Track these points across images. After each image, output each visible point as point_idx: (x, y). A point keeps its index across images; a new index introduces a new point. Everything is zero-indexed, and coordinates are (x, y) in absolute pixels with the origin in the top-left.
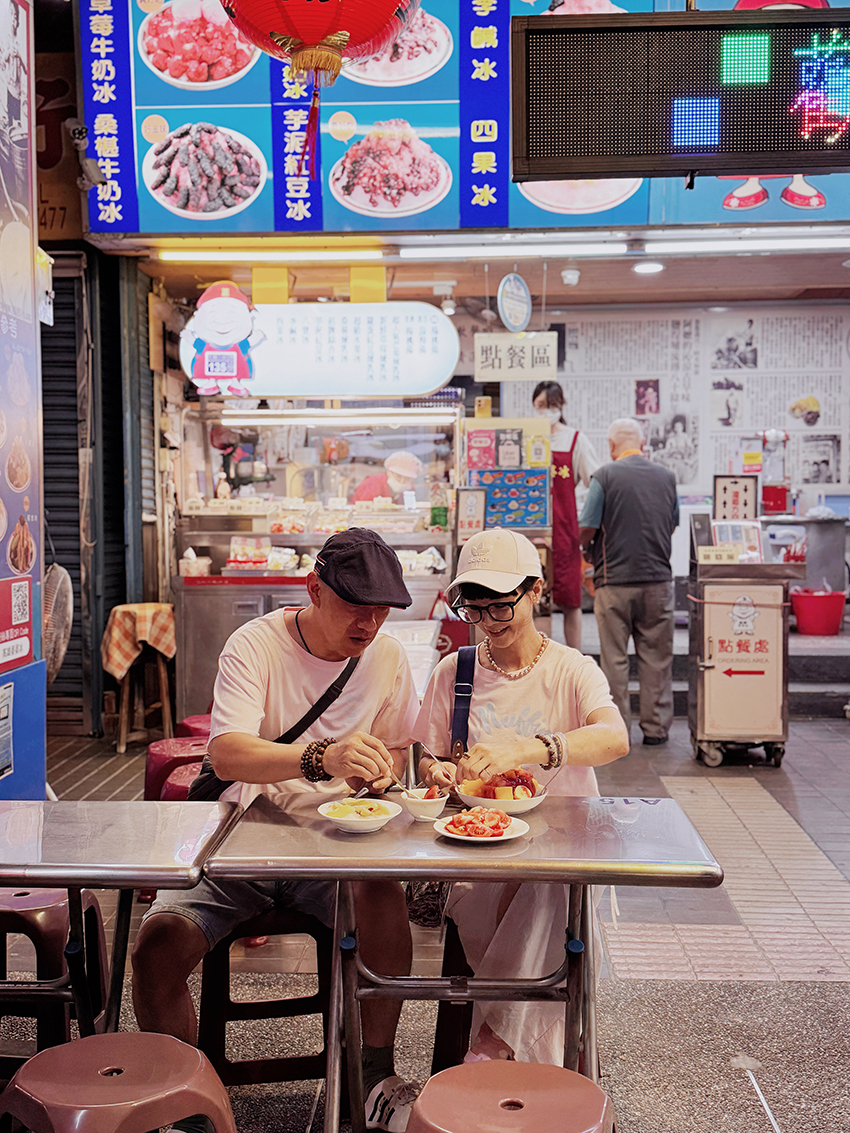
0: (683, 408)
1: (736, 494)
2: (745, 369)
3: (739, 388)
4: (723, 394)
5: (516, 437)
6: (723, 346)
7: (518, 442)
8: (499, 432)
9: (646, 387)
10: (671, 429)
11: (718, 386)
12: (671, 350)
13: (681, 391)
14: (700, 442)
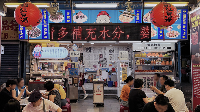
0: (105, 57)
1: (99, 72)
2: (113, 53)
3: (112, 55)
4: (110, 56)
5: (74, 64)
6: (110, 50)
7: (74, 65)
8: (72, 64)
9: (101, 55)
10: (104, 60)
11: (109, 55)
12: (104, 50)
13: (105, 55)
14: (107, 61)
